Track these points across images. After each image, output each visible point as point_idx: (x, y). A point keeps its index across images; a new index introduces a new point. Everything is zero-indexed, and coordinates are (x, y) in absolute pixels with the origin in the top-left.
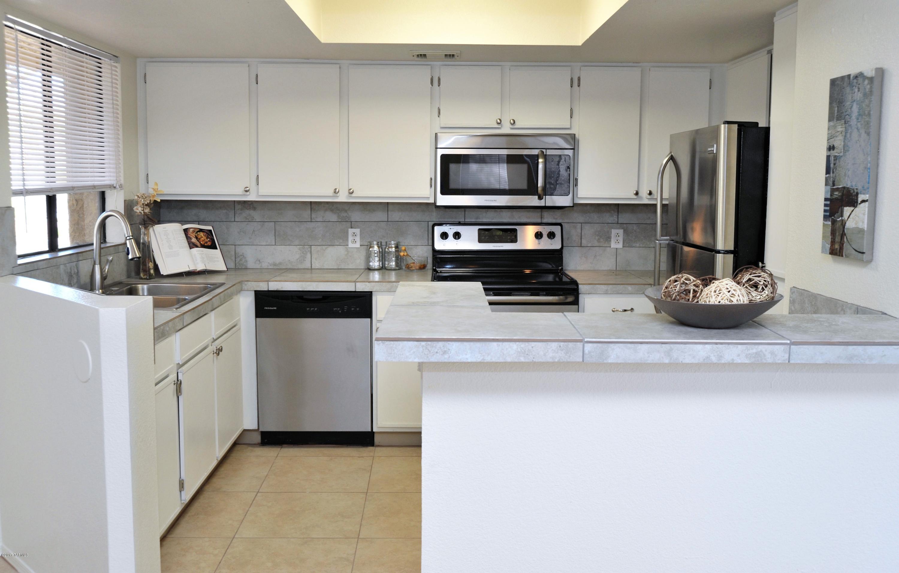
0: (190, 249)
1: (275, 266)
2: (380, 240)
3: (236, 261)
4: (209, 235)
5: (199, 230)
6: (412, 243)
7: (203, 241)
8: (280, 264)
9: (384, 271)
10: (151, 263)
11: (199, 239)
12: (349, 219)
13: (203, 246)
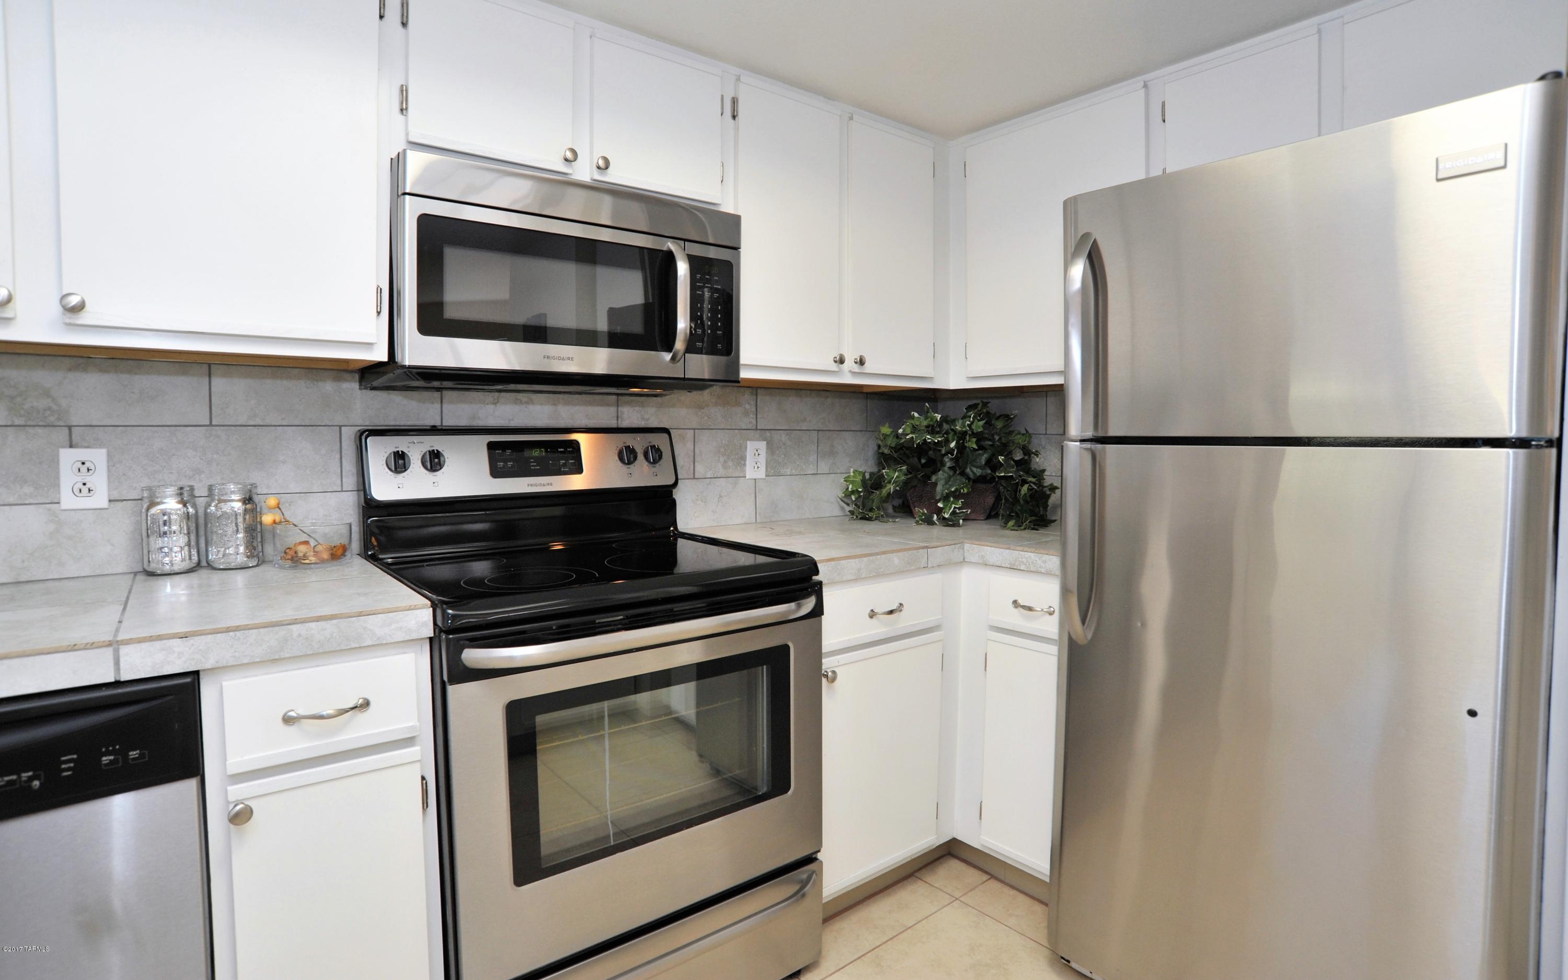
2: (185, 482)
6: (293, 488)
9: (204, 573)
12: (59, 419)
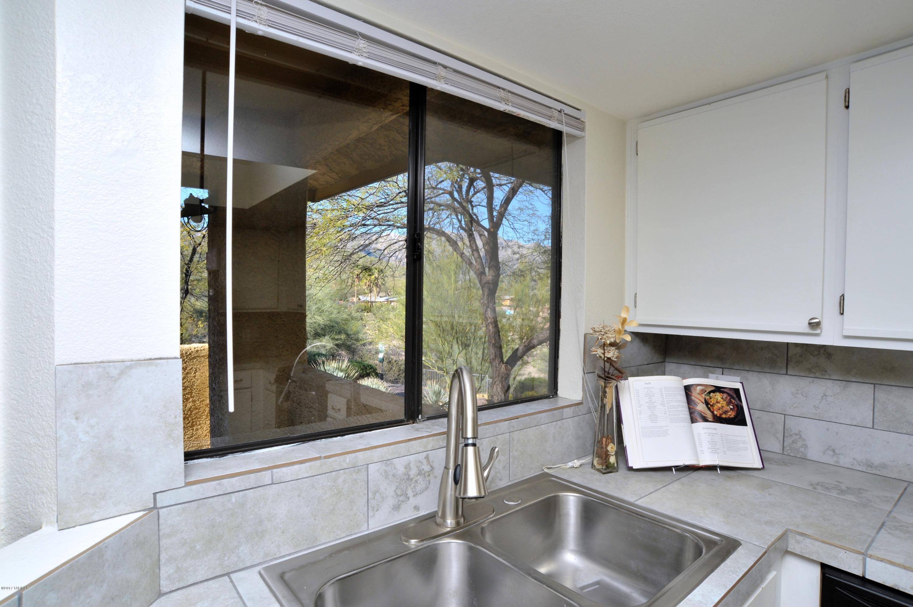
0: (693, 421)
1: (869, 468)
3: (785, 443)
4: (734, 399)
5: (713, 388)
7: (719, 409)
8: (884, 466)
10: (611, 445)
11: (712, 406)
13: (719, 420)
